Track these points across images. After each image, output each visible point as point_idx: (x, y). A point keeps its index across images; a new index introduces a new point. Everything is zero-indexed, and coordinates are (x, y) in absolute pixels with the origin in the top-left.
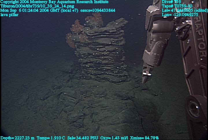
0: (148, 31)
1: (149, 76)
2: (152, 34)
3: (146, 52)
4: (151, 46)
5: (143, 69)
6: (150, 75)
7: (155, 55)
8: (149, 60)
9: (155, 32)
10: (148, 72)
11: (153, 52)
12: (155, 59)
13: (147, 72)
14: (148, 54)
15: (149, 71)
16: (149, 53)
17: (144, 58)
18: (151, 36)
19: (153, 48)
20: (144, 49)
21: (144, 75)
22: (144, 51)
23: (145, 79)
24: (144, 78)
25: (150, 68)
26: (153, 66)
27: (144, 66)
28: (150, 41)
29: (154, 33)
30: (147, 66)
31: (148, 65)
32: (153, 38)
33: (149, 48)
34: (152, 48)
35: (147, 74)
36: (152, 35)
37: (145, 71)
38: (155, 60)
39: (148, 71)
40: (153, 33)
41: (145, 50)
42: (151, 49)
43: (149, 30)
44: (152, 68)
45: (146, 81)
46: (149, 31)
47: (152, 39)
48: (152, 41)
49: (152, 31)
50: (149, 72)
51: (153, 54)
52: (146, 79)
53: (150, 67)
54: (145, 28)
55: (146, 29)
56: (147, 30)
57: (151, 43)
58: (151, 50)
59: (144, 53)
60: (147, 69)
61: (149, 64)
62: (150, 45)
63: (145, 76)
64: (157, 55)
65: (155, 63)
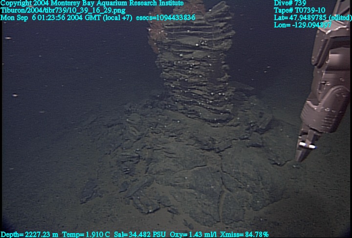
0: (316, 67)
1: (311, 149)
2: (326, 73)
3: (308, 104)
4: (321, 95)
5: (300, 136)
6: (313, 147)
7: (327, 112)
8: (314, 120)
9: (330, 69)
10: (310, 143)
11: (323, 106)
12: (326, 118)
13: (307, 141)
14: (313, 109)
15: (312, 139)
16: (315, 107)
17: (303, 115)
18: (323, 77)
19: (325, 99)
20: (306, 100)
21: (301, 146)
22: (305, 102)
23: (302, 155)
24: (301, 152)
25: (315, 135)
26: (320, 131)
27: (302, 130)
28: (319, 86)
29: (330, 72)
30: (309, 131)
31: (311, 129)
32: (326, 80)
33: (316, 98)
34: (323, 98)
35: (307, 146)
36: (324, 74)
37: (304, 139)
38: (326, 121)
39: (309, 140)
40: (327, 70)
41: (308, 102)
42: (319, 100)
43: (318, 65)
44: (317, 136)
45: (304, 157)
46: (320, 67)
47: (323, 82)
48: (323, 85)
49: (326, 67)
50: (313, 141)
51: (323, 110)
52: (304, 154)
53: (315, 132)
54: (311, 62)
55: (313, 64)
56: (316, 65)
57: (320, 89)
58: (319, 102)
59: (305, 107)
60: (308, 136)
61: (313, 128)
62: (319, 93)
63: (303, 149)
64: (331, 111)
65: (326, 126)
